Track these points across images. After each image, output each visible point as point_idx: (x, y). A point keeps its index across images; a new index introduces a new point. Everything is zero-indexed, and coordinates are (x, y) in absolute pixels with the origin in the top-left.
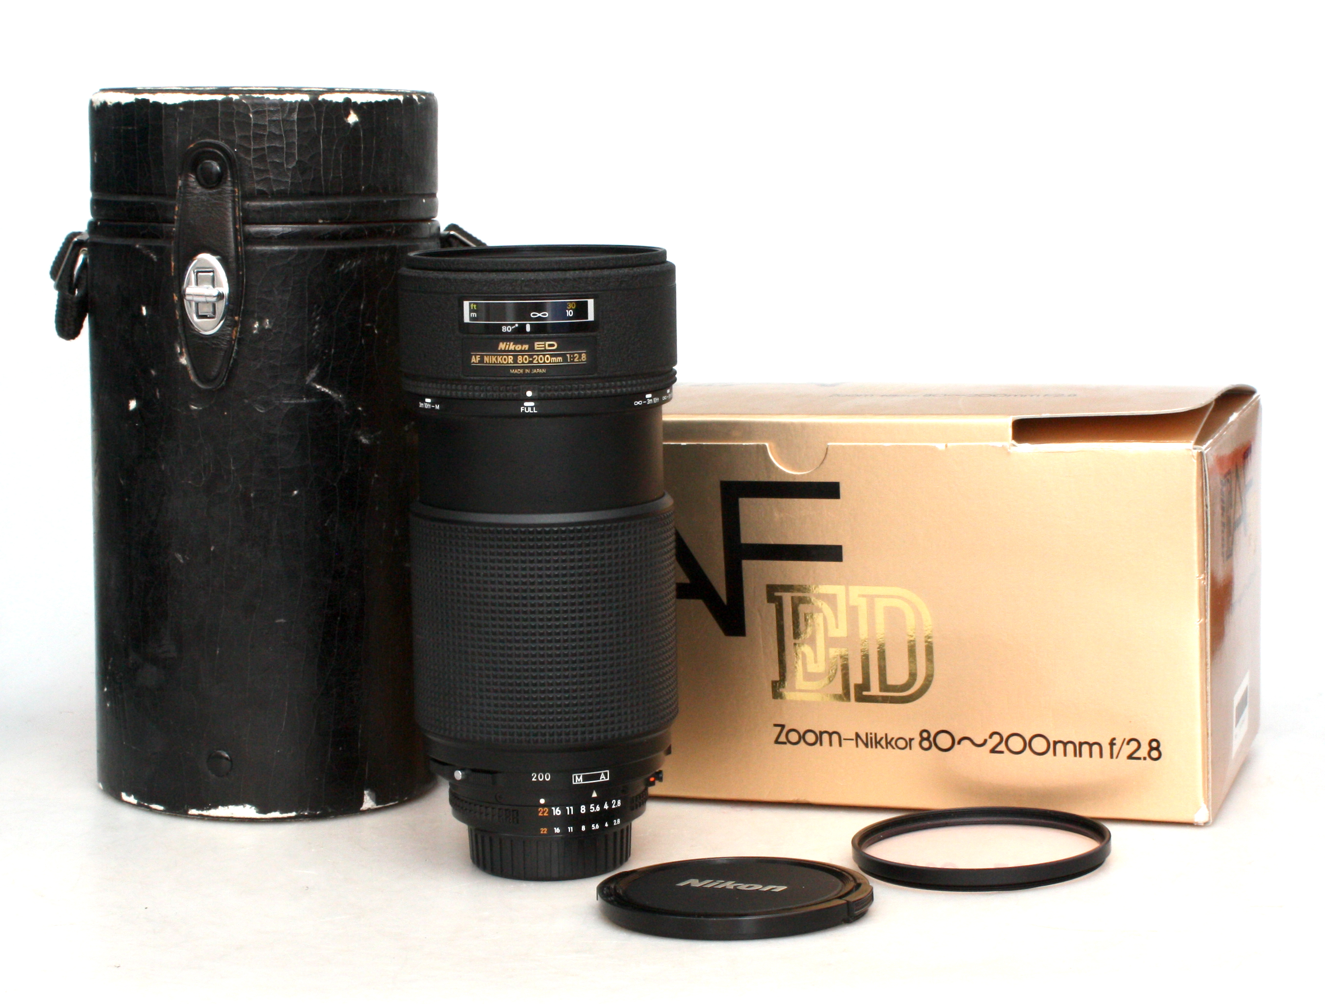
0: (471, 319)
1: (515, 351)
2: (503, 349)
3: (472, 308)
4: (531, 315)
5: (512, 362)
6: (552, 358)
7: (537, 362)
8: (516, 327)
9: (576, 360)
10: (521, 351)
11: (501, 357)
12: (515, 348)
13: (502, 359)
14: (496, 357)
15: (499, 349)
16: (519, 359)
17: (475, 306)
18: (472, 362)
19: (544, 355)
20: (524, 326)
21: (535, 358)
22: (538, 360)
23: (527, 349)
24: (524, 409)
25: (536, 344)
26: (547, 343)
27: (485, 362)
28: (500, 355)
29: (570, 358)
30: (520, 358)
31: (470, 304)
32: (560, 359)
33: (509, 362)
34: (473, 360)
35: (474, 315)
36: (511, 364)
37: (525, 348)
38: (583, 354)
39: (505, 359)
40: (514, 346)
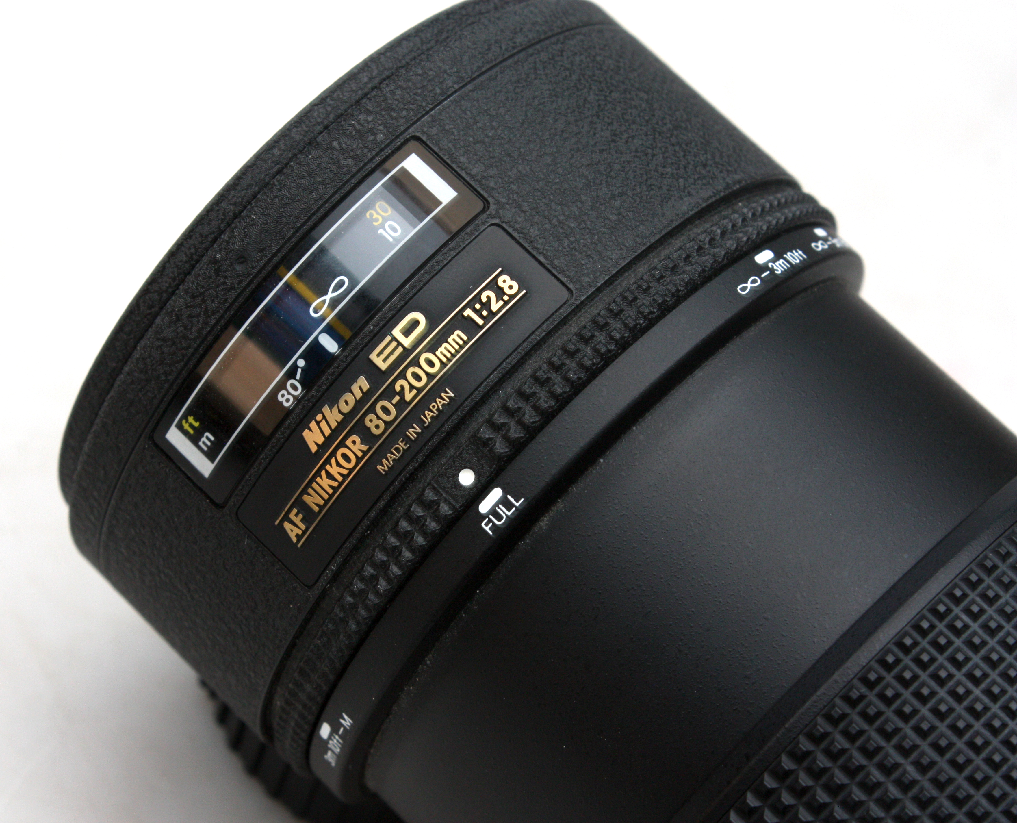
0: (211, 454)
1: (347, 417)
2: (321, 440)
3: (191, 432)
4: (312, 314)
5: (365, 448)
6: (438, 353)
7: (415, 391)
8: (303, 369)
9: (495, 307)
10: (359, 403)
11: (333, 461)
12: (340, 412)
13: (338, 465)
14: (323, 473)
15: (314, 448)
16: (372, 426)
17: (191, 419)
18: (294, 540)
19: (416, 363)
20: (316, 346)
21: (402, 387)
22: (412, 387)
23: (366, 386)
24: (490, 521)
25: (373, 357)
26: (397, 332)
27: (316, 509)
28: (328, 461)
29: (477, 312)
30: (371, 422)
31: (180, 427)
32: (457, 336)
33: (360, 454)
34: (292, 532)
35: (207, 438)
36: (365, 453)
37: (360, 388)
38: (500, 282)
39: (346, 458)
40: (335, 409)
